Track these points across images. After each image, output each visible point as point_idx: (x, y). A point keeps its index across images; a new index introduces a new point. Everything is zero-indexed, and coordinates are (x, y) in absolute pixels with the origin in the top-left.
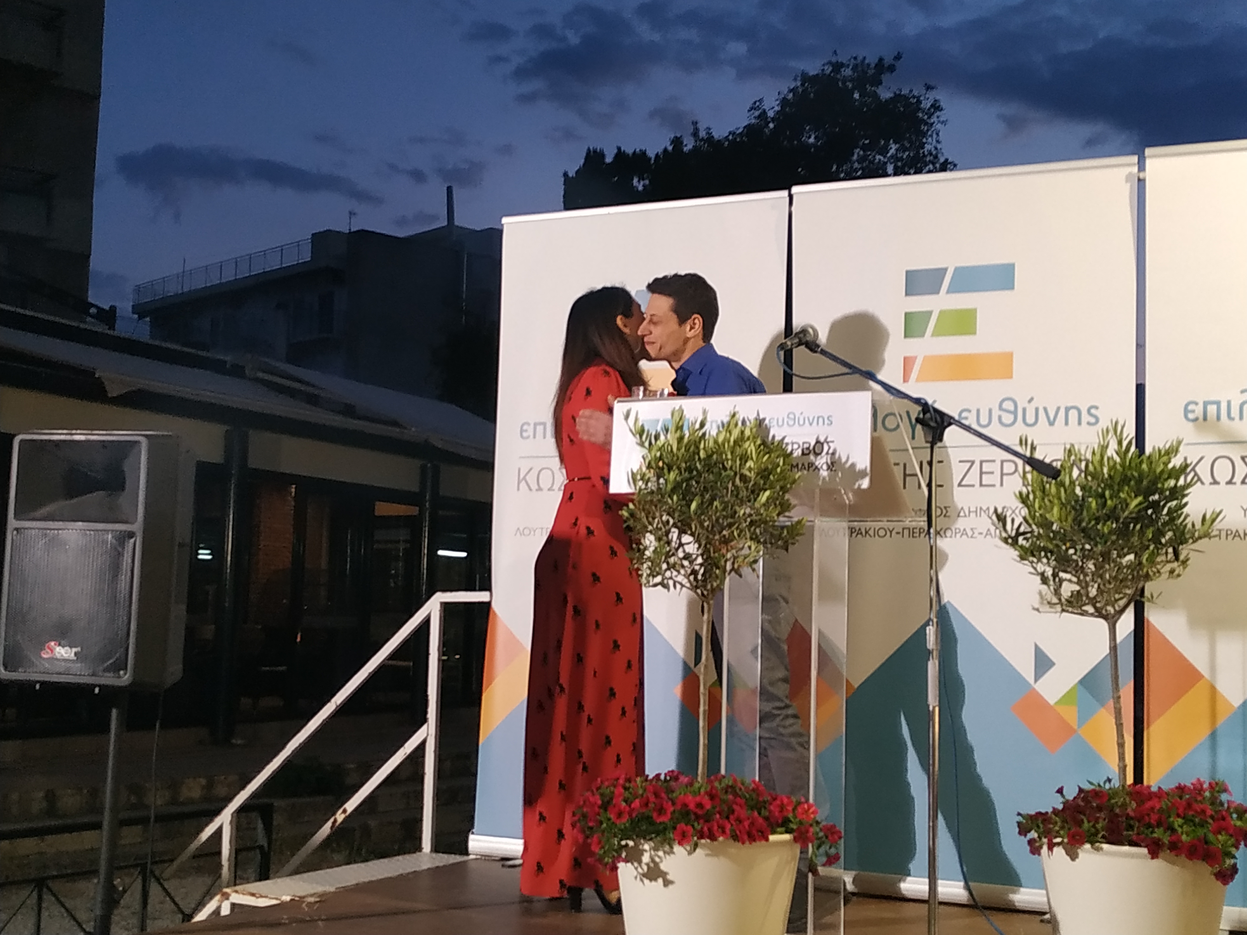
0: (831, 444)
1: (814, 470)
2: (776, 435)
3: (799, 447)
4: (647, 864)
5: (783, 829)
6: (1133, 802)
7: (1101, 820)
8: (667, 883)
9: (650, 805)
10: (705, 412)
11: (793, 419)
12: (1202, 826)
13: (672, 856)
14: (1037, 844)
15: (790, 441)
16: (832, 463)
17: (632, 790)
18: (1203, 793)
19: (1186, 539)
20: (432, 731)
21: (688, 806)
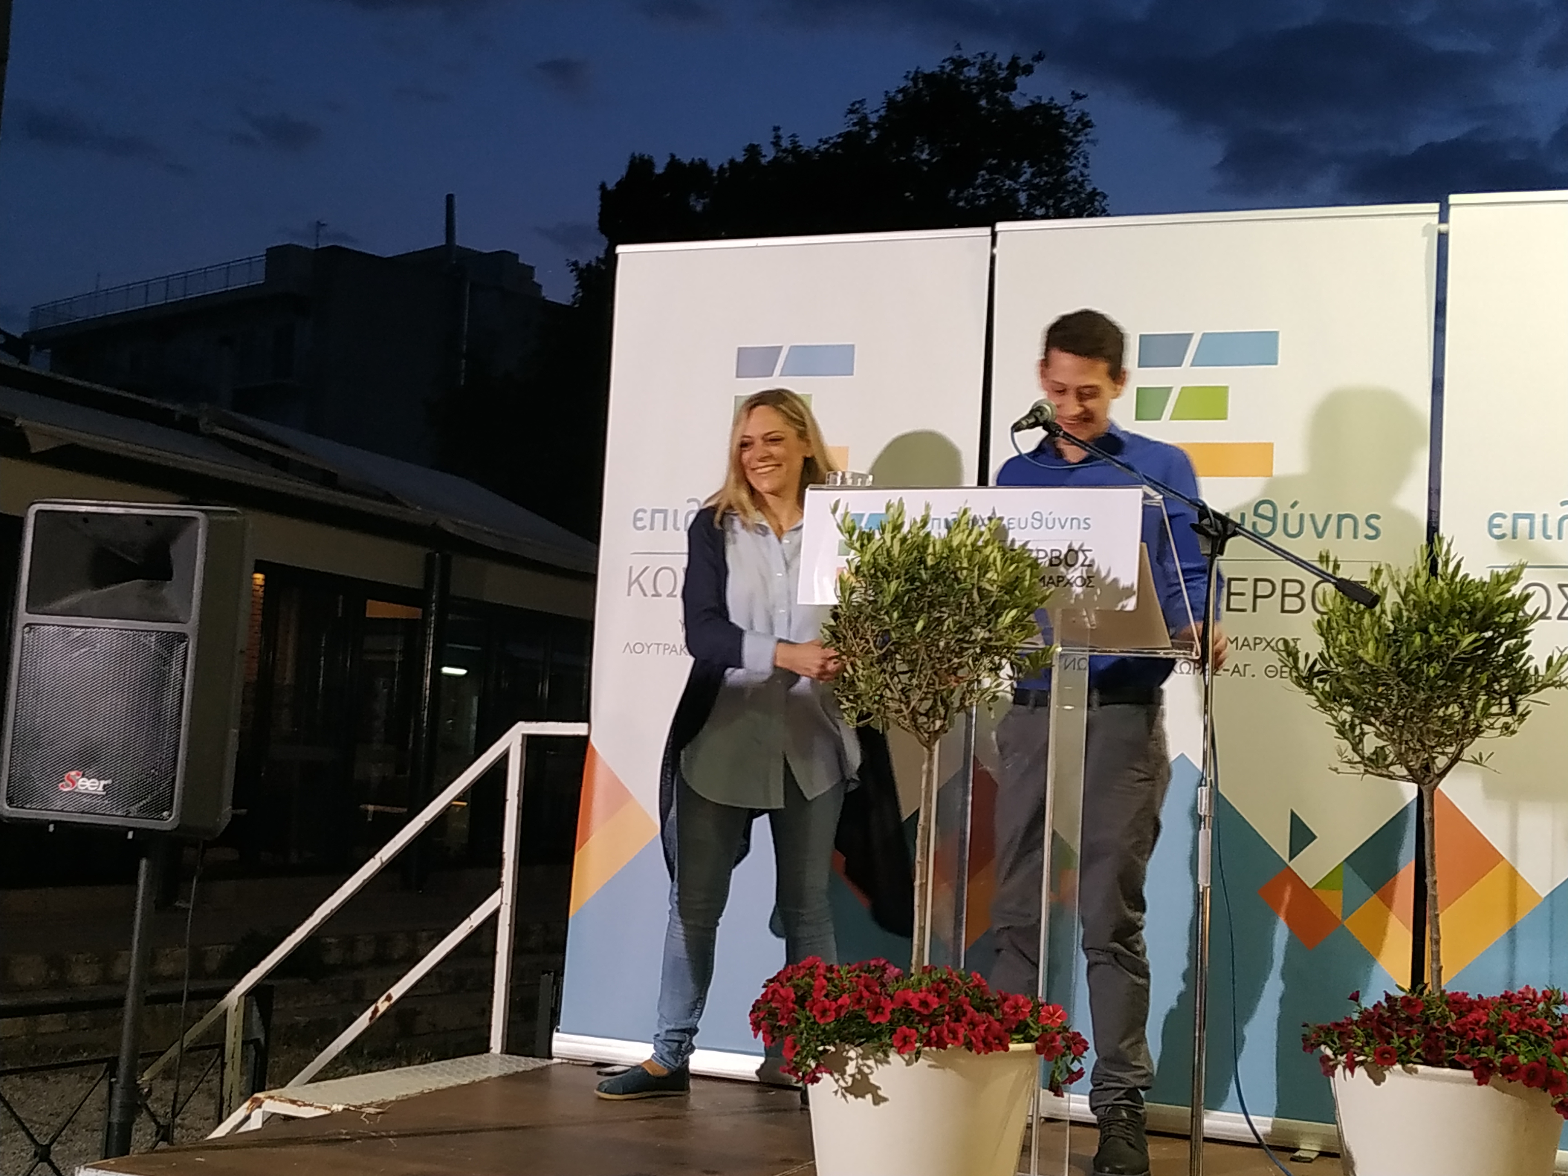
0: (1087, 553)
1: (1065, 586)
2: (1017, 539)
3: (1046, 555)
4: (852, 1076)
5: (1021, 1036)
6: (1452, 1014)
7: (1415, 1036)
8: (878, 1100)
9: (863, 1001)
10: (928, 507)
11: (1039, 520)
12: (1540, 1046)
13: (886, 1066)
14: (1331, 1063)
15: (1034, 548)
16: (1089, 577)
17: (836, 982)
18: (1535, 1004)
19: (1526, 687)
20: (507, 899)
21: (910, 1005)
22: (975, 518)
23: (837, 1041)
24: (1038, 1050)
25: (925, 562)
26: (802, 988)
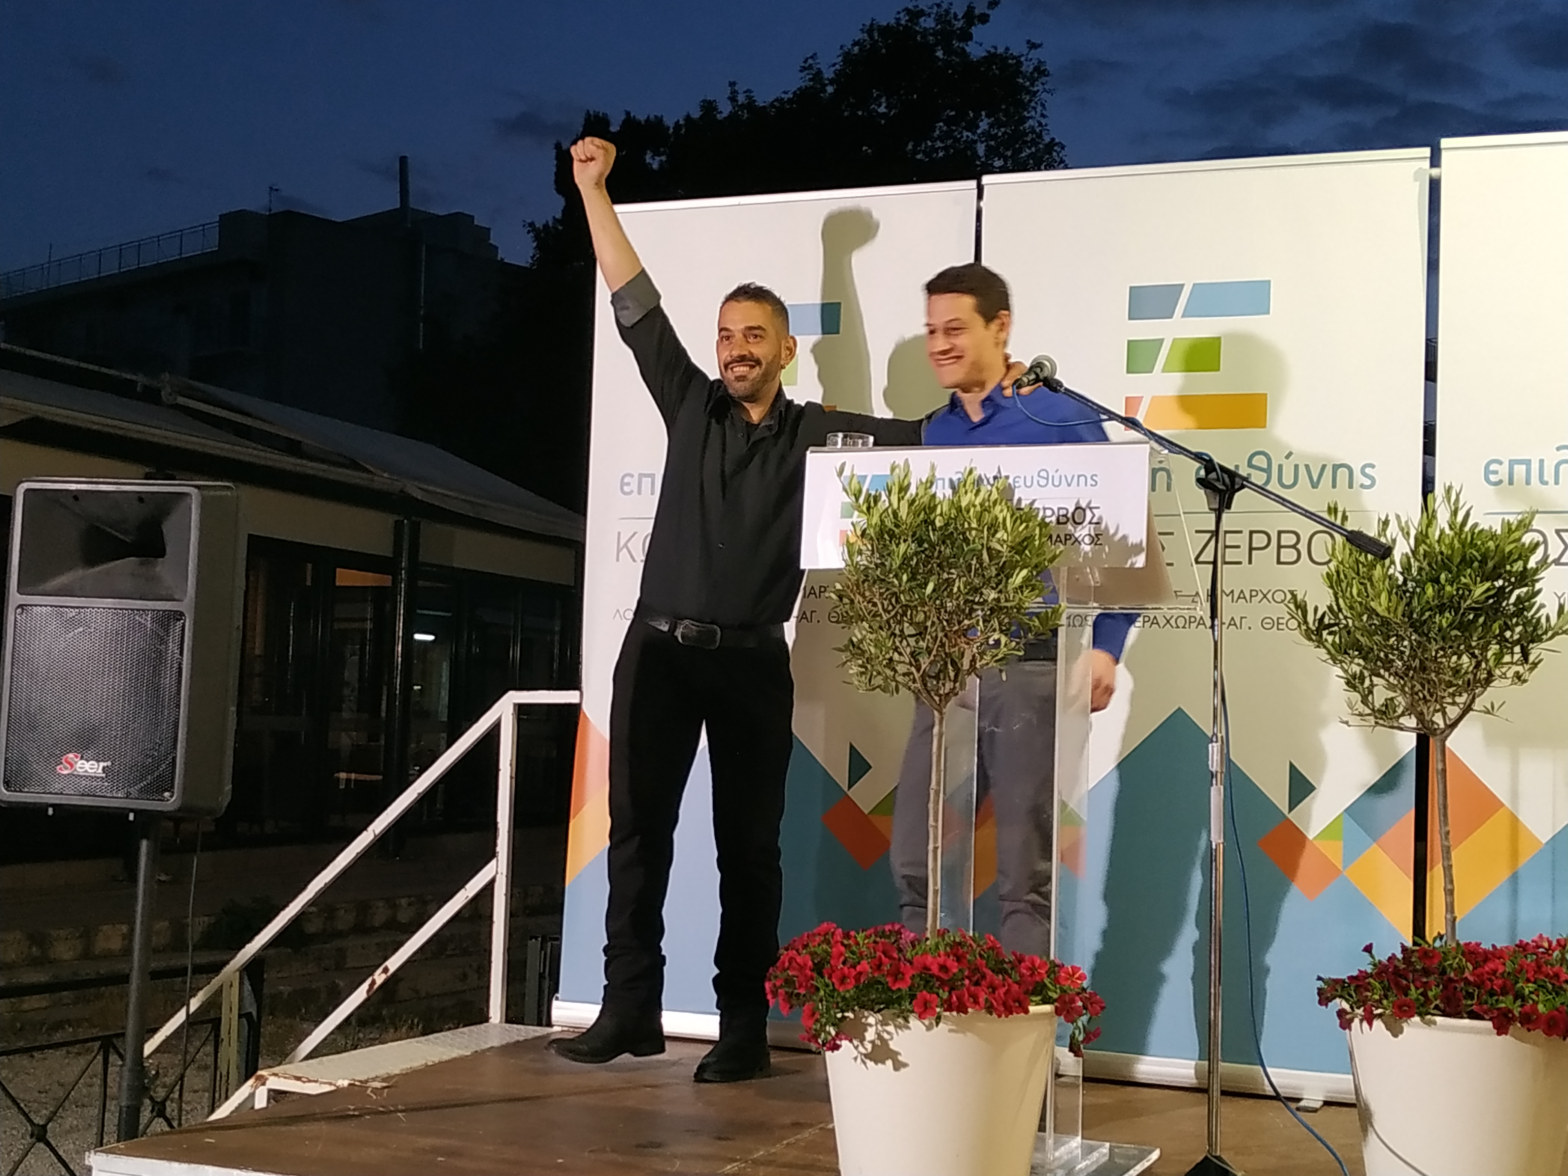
0: (1094, 510)
1: (1073, 544)
2: (1023, 498)
3: (1053, 513)
4: (872, 1042)
5: (1038, 998)
6: (1469, 964)
7: (1433, 987)
8: (898, 1066)
9: (882, 967)
10: (933, 468)
11: (1045, 478)
12: (1557, 994)
13: (907, 1031)
14: (1348, 1017)
15: (1041, 507)
16: (1097, 535)
17: (854, 948)
18: (1550, 952)
19: (1537, 635)
20: (502, 868)
21: (930, 970)
22: (980, 477)
23: (856, 1008)
24: (1058, 1012)
25: (933, 523)
26: (818, 955)
